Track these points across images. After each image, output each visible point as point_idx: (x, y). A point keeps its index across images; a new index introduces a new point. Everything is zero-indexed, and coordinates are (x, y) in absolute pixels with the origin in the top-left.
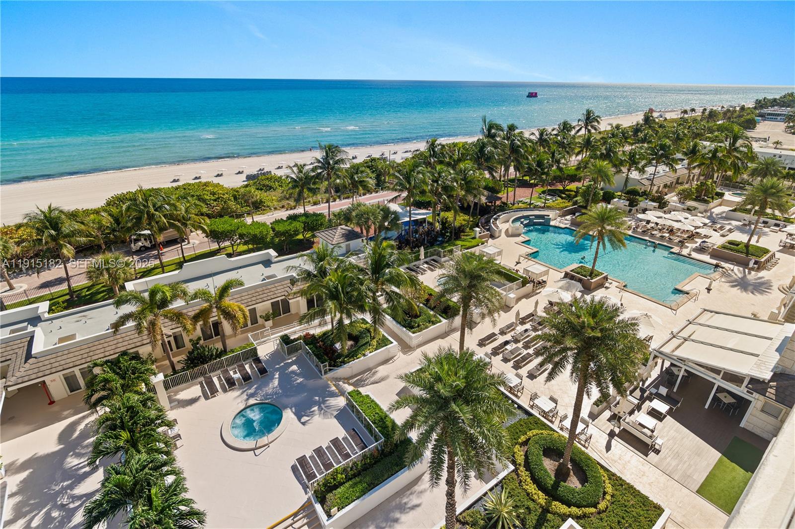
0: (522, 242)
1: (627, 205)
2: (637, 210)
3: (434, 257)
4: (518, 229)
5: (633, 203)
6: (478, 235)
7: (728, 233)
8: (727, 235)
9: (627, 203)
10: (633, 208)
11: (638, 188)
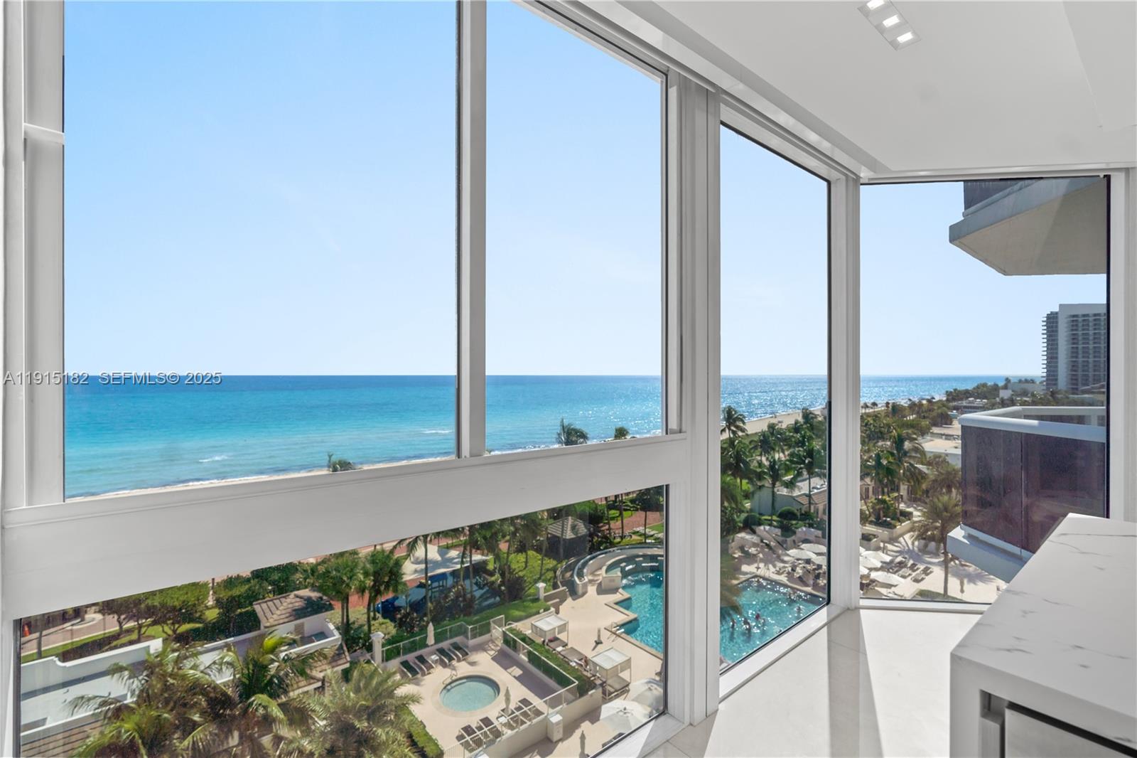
0: (616, 603)
1: (779, 534)
2: (794, 541)
3: (457, 639)
4: (613, 581)
5: (787, 530)
6: (542, 595)
7: (923, 576)
8: (923, 579)
9: (778, 531)
10: (788, 539)
11: (794, 509)
